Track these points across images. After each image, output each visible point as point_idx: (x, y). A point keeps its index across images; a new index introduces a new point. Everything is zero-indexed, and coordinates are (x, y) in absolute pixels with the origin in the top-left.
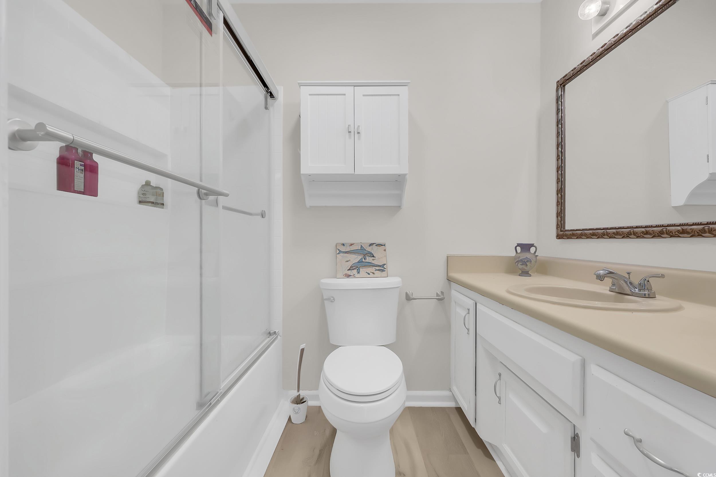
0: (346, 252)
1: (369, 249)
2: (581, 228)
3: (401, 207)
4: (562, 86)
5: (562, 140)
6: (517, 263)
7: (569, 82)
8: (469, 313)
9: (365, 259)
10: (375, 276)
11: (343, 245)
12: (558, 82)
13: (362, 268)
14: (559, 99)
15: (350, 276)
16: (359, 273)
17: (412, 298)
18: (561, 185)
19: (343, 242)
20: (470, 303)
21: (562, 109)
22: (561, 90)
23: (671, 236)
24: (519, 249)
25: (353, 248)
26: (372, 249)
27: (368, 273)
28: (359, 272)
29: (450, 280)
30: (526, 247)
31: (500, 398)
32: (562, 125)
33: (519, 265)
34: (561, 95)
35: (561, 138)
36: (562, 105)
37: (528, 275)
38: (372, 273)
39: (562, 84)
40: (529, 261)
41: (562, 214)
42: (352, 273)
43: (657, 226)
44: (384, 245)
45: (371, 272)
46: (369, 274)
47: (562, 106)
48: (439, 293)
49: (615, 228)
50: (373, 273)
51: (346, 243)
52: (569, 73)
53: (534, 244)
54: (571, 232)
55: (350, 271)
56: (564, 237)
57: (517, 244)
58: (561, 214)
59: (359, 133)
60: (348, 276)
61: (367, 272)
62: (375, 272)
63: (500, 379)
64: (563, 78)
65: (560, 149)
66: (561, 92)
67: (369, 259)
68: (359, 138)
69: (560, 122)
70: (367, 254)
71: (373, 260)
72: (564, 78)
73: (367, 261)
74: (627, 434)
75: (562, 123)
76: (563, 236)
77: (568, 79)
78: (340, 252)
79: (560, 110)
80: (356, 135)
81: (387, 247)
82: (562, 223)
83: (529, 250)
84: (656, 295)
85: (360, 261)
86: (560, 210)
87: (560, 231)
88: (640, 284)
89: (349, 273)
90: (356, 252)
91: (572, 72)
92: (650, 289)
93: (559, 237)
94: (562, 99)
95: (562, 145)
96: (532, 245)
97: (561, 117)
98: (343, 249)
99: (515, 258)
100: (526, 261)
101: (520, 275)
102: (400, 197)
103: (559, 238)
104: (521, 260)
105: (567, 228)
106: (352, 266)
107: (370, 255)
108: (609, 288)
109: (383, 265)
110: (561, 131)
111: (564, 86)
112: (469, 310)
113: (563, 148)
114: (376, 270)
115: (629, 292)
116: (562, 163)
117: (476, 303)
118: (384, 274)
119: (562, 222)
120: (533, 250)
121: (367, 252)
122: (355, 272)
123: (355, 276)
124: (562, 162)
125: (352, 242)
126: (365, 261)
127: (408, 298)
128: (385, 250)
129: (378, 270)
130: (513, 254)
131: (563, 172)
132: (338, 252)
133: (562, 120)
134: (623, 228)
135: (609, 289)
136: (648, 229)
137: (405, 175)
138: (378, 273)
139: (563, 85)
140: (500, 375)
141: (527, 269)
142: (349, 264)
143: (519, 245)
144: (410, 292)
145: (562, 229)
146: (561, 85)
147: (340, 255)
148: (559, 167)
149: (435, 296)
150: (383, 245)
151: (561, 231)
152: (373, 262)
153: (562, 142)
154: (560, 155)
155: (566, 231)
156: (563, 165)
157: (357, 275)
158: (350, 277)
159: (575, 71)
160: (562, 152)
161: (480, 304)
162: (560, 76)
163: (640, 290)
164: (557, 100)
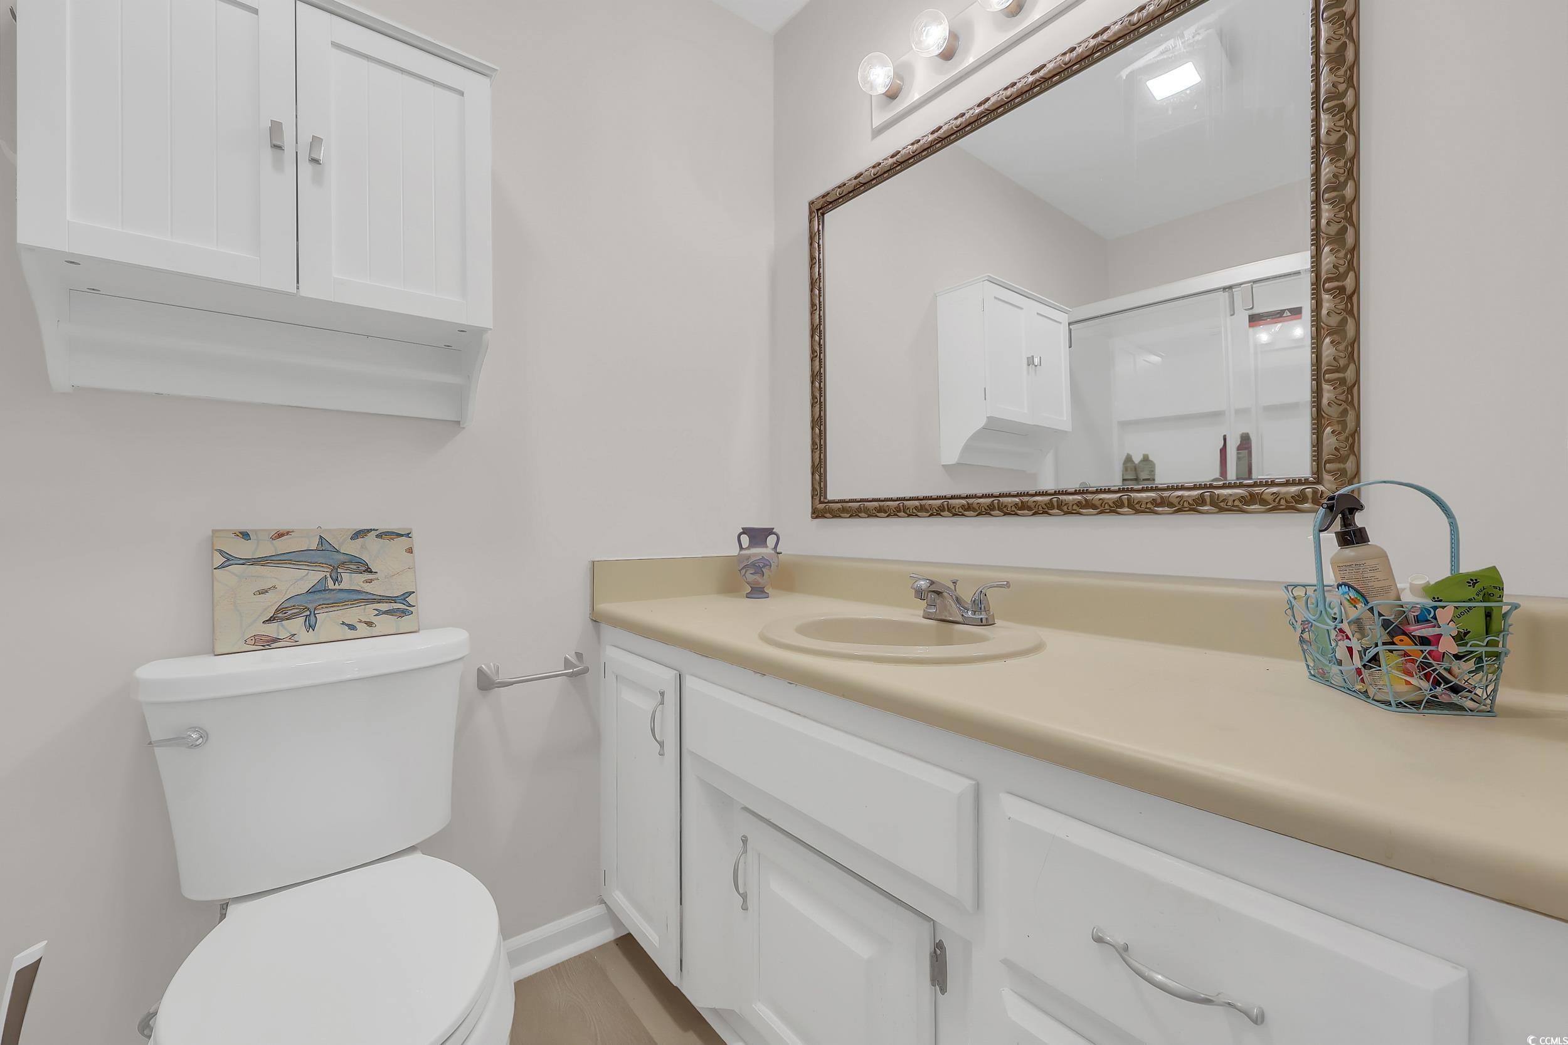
0: (254, 562)
1: (352, 548)
2: (858, 497)
3: (461, 426)
4: (819, 214)
5: (820, 321)
6: (744, 571)
7: (834, 209)
8: (662, 703)
9: (335, 580)
10: (375, 631)
11: (245, 535)
12: (811, 203)
13: (327, 610)
14: (815, 238)
15: (276, 640)
16: (311, 627)
17: (499, 683)
18: (818, 410)
19: (243, 528)
20: (665, 677)
21: (819, 260)
22: (818, 222)
23: (1006, 514)
24: (745, 540)
25: (284, 546)
26: (363, 547)
27: (348, 625)
28: (312, 623)
29: (597, 620)
30: (758, 536)
31: (744, 897)
32: (819, 291)
33: (748, 575)
34: (819, 230)
35: (818, 316)
36: (819, 251)
37: (765, 595)
38: (366, 623)
39: (821, 208)
40: (767, 565)
41: (822, 469)
42: (286, 629)
43: (983, 496)
44: (408, 535)
45: (360, 621)
46: (352, 627)
47: (819, 253)
48: (572, 658)
49: (917, 499)
50: (369, 624)
51: (256, 532)
52: (833, 190)
53: (773, 529)
54: (839, 505)
55: (274, 626)
56: (826, 515)
57: (743, 529)
58: (819, 468)
59: (315, 161)
60: (269, 643)
61: (343, 623)
62: (374, 619)
63: (745, 851)
64: (822, 198)
65: (817, 338)
66: (819, 224)
67: (351, 581)
68: (318, 180)
69: (816, 284)
70: (344, 563)
71: (367, 581)
72: (824, 199)
73: (343, 586)
74: (1099, 940)
75: (820, 288)
76: (825, 513)
77: (831, 203)
78: (229, 560)
79: (815, 261)
80: (306, 168)
81: (417, 540)
82: (822, 486)
83: (764, 543)
84: (996, 620)
85: (318, 588)
86: (818, 460)
87: (818, 502)
88: (974, 601)
89: (272, 630)
90: (297, 560)
91: (839, 190)
92: (987, 610)
93: (817, 514)
94: (819, 239)
95: (820, 331)
96: (770, 531)
97: (819, 274)
98: (243, 550)
99: (739, 558)
100: (761, 565)
101: (748, 596)
102: (460, 396)
103: (816, 517)
104: (753, 564)
105: (830, 497)
106: (285, 605)
107: (355, 567)
108: (921, 613)
109: (405, 596)
110: (818, 302)
111: (823, 214)
112: (662, 694)
113: (822, 337)
114: (380, 613)
115: (960, 619)
116: (820, 367)
117: (680, 675)
118: (406, 622)
119: (822, 483)
120: (771, 540)
121: (345, 557)
122: (296, 625)
123: (296, 638)
124: (820, 364)
125: (284, 527)
126: (337, 586)
127: (486, 683)
128: (410, 551)
129: (387, 612)
130: (734, 551)
131: (822, 384)
132: (219, 560)
133: (820, 282)
134: (931, 498)
135: (922, 615)
136: (971, 501)
137: (482, 331)
138: (385, 623)
139: (821, 211)
140: (745, 840)
141: (762, 581)
142: (272, 602)
143: (746, 531)
144: (488, 667)
145: (822, 497)
146: (818, 210)
147: (230, 571)
148: (815, 374)
149: (560, 668)
150: (402, 535)
151: (821, 502)
152: (368, 588)
153: (820, 324)
154: (818, 349)
155: (830, 503)
156: (822, 370)
157: (304, 635)
158: (273, 646)
159: (845, 190)
160: (820, 345)
161: (692, 675)
162: (817, 191)
163: (974, 613)
164: (811, 238)
